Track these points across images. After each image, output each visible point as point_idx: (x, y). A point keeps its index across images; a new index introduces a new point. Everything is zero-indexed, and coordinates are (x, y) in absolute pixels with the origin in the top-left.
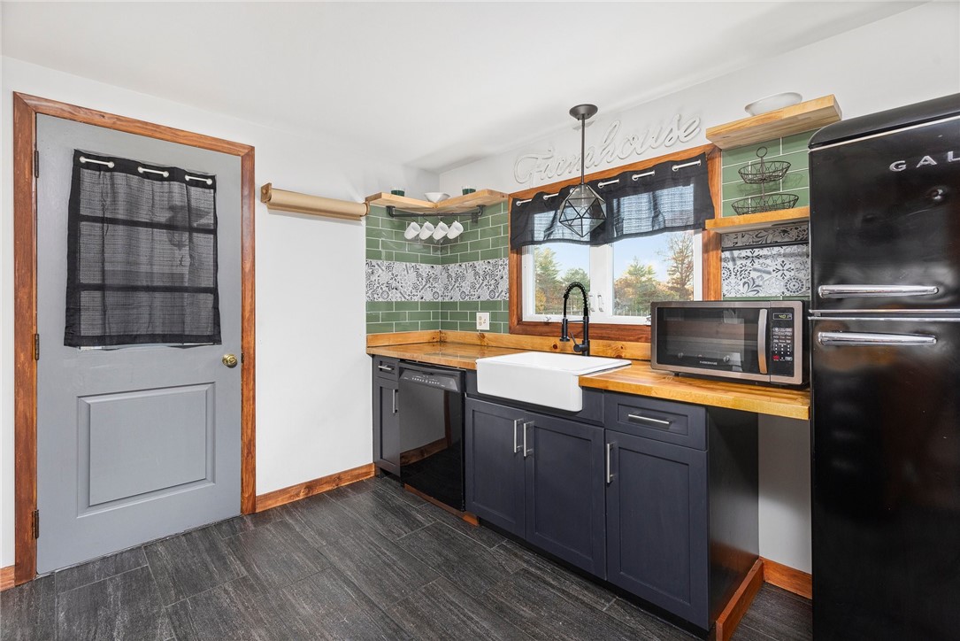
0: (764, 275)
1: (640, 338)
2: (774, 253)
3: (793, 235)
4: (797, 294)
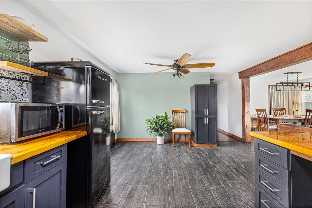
2: (6, 82)
3: (14, 76)
4: (15, 101)
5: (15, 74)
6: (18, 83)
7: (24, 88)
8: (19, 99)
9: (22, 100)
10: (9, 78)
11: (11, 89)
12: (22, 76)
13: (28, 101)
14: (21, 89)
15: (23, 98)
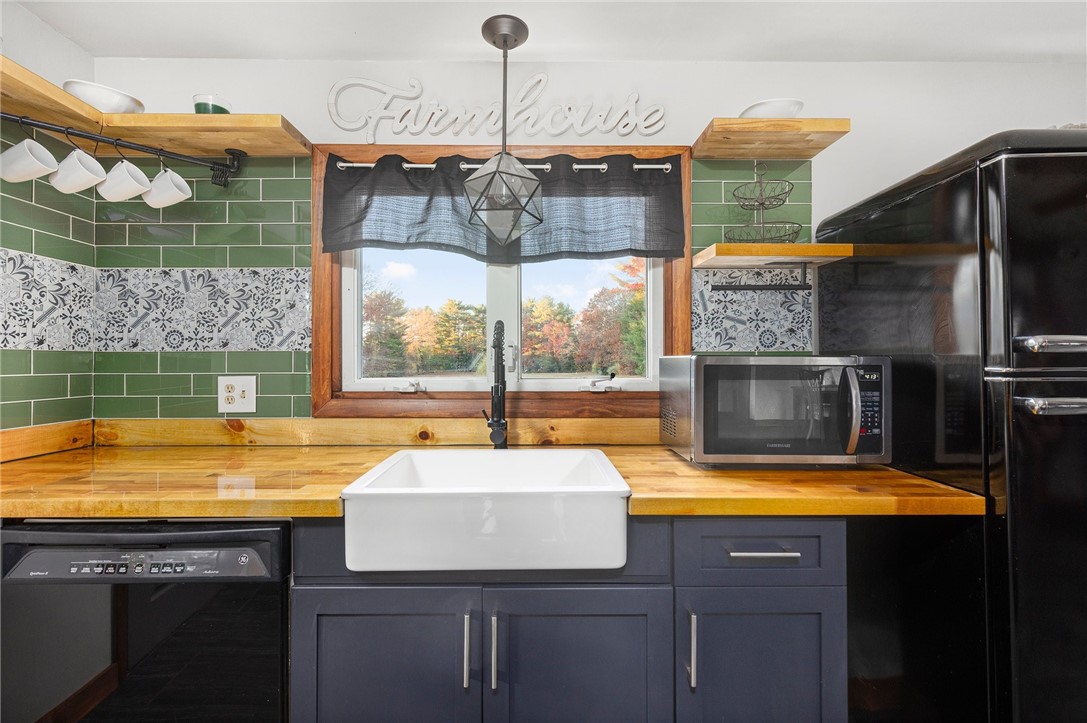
0: (738, 325)
1: (580, 412)
2: (748, 298)
3: (767, 279)
4: (772, 349)
5: (770, 272)
6: (780, 297)
7: (799, 308)
8: (783, 342)
9: (793, 345)
10: (754, 288)
11: (760, 317)
12: (792, 272)
13: (809, 348)
14: (787, 313)
15: (793, 341)
